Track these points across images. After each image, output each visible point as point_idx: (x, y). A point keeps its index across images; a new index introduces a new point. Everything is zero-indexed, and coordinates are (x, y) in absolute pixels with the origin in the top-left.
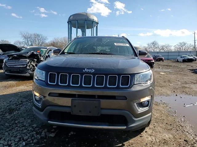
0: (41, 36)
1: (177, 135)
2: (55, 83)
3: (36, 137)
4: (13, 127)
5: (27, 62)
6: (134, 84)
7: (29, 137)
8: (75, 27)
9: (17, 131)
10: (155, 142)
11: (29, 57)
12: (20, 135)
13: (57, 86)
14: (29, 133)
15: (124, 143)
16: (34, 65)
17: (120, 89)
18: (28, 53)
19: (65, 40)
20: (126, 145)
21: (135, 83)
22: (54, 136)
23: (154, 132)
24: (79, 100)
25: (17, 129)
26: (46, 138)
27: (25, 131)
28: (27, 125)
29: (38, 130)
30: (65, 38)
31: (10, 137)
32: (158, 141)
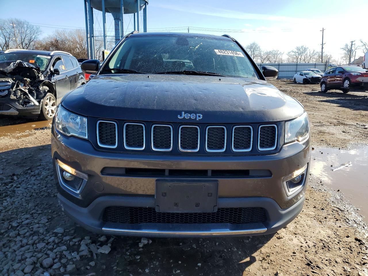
0: (25, 26)
1: (339, 228)
2: (114, 144)
3: (69, 258)
4: (8, 236)
5: (9, 84)
6: (285, 144)
7: (54, 259)
8: (100, 9)
9: (22, 246)
10: (307, 246)
11: (12, 74)
12: (32, 256)
13: (120, 151)
14: (52, 250)
15: (253, 255)
16: (27, 91)
17: (259, 155)
18: (9, 64)
19: (79, 37)
20: (257, 258)
21: (286, 141)
22: (110, 252)
23: (298, 226)
24: (172, 181)
25: (21, 241)
26: (92, 259)
27: (40, 246)
28: (41, 231)
29: (71, 240)
30: (78, 31)
31: (11, 262)
32: (311, 244)
